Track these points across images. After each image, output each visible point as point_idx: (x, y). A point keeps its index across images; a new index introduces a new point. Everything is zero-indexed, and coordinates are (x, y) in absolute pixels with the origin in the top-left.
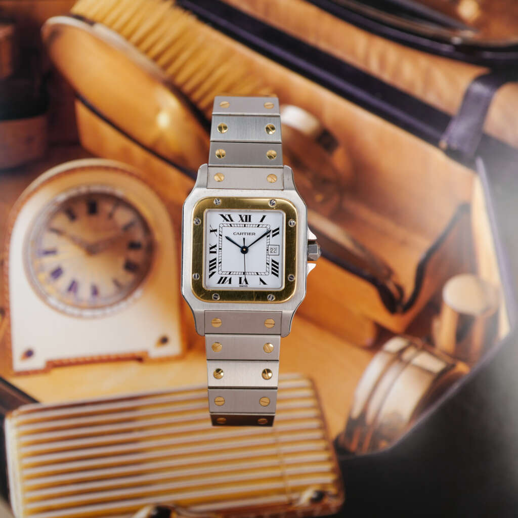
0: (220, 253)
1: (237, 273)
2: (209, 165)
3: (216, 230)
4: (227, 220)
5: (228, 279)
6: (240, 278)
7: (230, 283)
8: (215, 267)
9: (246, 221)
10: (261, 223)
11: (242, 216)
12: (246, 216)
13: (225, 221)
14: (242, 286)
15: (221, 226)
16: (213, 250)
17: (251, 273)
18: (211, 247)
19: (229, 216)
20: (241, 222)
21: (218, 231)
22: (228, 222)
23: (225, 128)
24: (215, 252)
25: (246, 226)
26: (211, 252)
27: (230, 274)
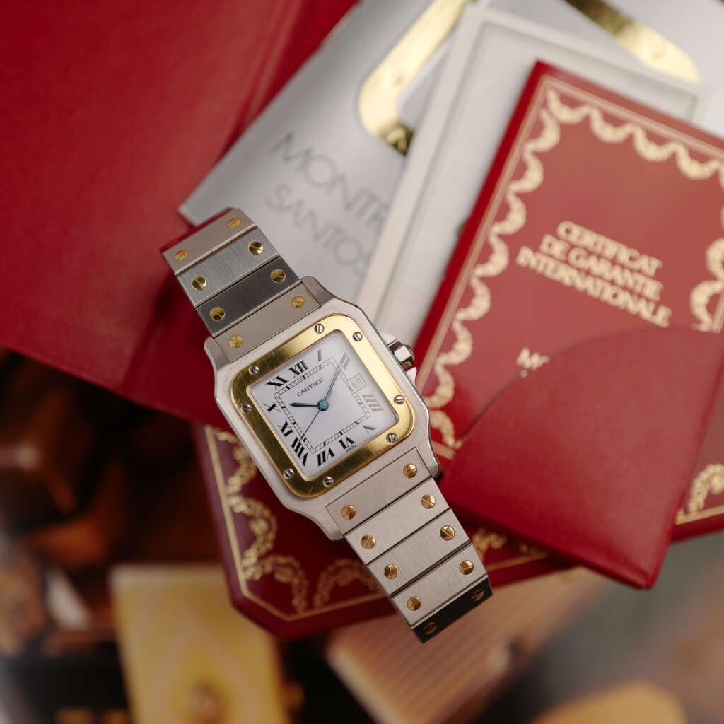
0: (297, 427)
1: (333, 439)
2: (213, 335)
3: (274, 406)
4: (280, 385)
5: (327, 452)
6: (341, 442)
7: (332, 455)
8: (303, 449)
9: (302, 371)
10: (321, 362)
11: (294, 368)
12: (298, 365)
13: (277, 387)
14: (349, 449)
15: (277, 395)
16: (287, 430)
17: (349, 428)
18: (281, 428)
19: (278, 378)
20: (297, 377)
21: (277, 404)
22: (282, 387)
23: (202, 280)
24: (291, 431)
25: (306, 376)
26: (286, 435)
27: (325, 445)
